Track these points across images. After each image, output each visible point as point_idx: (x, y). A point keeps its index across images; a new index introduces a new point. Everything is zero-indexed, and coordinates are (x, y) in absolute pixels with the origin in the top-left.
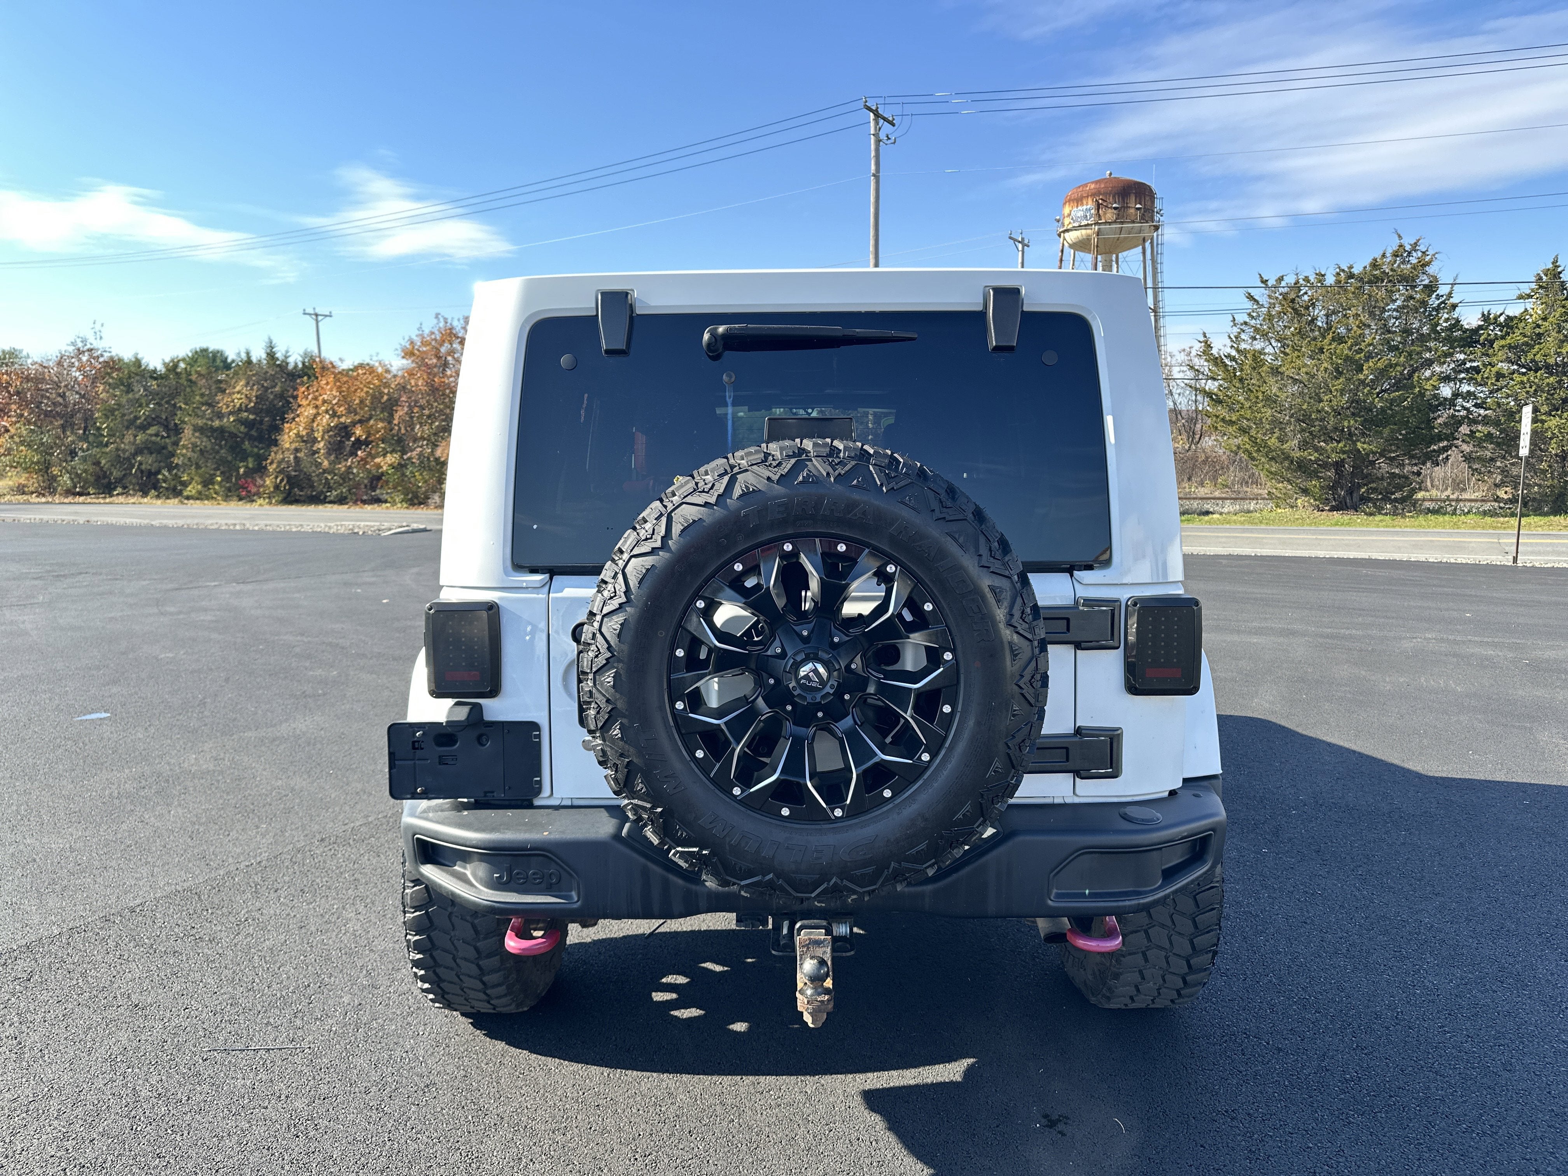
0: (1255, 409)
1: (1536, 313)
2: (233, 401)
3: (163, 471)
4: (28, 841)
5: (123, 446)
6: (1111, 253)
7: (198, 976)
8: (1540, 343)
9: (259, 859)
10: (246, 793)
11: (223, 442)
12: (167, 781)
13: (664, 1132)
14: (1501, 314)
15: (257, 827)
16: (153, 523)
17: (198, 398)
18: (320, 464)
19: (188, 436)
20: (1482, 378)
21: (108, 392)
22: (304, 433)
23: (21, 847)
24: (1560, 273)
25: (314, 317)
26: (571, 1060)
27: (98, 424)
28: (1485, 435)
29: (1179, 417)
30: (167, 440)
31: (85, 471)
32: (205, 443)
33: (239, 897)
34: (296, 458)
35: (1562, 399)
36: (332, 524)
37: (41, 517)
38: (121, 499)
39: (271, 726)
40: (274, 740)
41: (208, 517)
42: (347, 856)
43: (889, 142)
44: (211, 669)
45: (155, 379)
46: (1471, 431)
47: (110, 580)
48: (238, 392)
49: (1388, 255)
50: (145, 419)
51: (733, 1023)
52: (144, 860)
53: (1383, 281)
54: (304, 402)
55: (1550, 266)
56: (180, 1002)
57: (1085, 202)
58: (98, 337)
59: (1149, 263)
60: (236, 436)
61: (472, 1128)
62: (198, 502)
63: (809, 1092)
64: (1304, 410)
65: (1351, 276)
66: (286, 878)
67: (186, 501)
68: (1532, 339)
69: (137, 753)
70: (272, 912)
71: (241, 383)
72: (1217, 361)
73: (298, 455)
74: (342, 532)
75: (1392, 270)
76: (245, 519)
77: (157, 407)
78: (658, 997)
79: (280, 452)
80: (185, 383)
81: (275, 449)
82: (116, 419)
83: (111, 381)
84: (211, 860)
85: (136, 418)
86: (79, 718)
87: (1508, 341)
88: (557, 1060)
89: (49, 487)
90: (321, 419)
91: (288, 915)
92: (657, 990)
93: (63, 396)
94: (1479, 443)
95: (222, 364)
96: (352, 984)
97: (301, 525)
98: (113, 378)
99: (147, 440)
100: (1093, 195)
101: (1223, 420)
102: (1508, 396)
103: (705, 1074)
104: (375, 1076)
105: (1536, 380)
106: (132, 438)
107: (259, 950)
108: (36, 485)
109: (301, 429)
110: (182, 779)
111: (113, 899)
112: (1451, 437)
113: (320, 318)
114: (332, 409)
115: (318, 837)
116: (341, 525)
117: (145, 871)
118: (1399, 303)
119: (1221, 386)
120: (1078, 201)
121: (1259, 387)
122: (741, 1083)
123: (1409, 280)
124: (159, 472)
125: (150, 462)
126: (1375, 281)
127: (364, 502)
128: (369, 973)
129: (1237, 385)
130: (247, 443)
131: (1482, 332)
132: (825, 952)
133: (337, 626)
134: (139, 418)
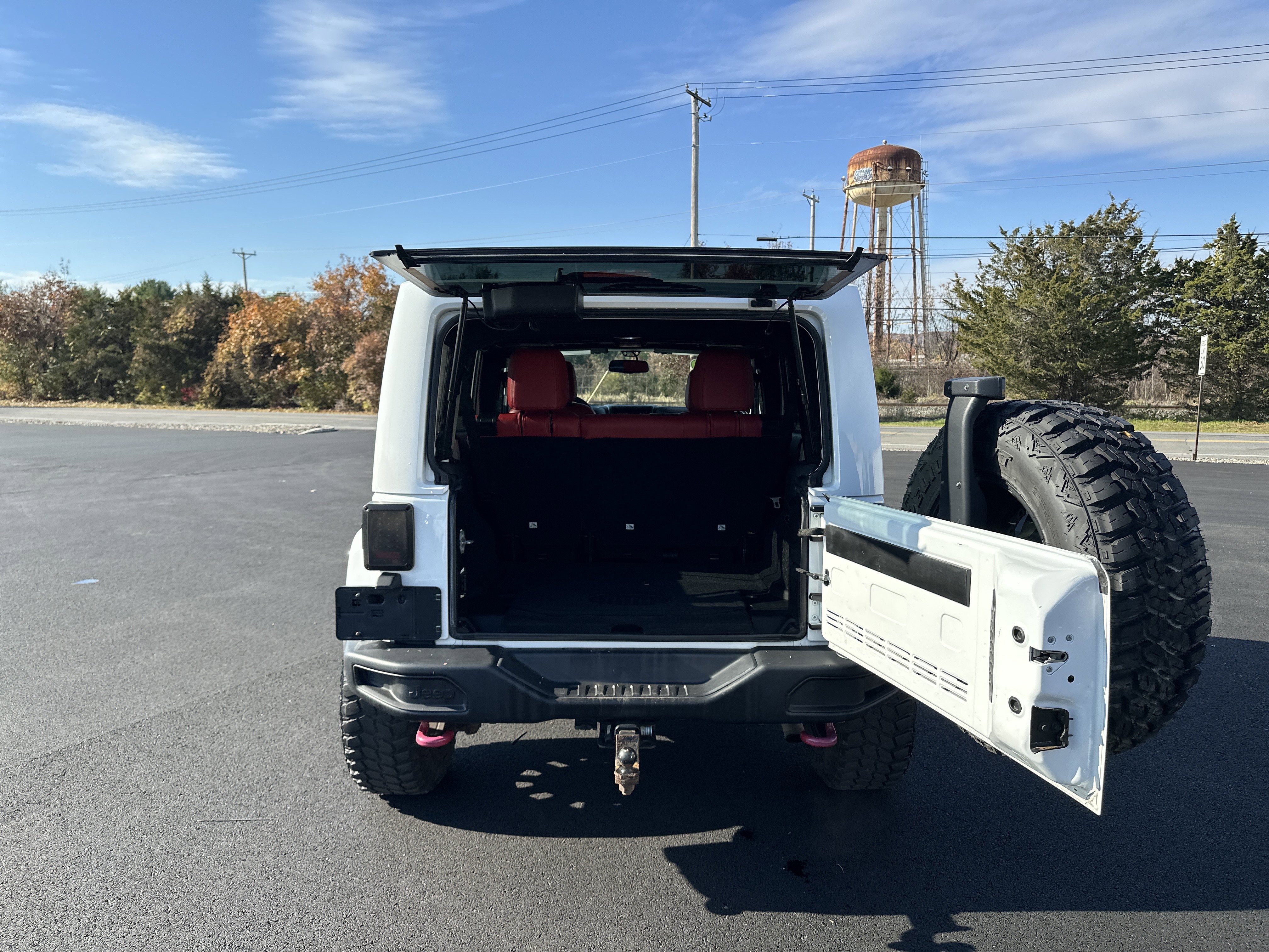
0: (997, 334)
1: (1219, 259)
2: (176, 324)
3: (118, 381)
4: (49, 676)
5: (86, 360)
6: (886, 206)
7: (187, 772)
8: (1220, 284)
9: (224, 689)
10: (210, 641)
11: (168, 358)
12: (149, 631)
13: (524, 874)
14: (1191, 260)
15: (221, 666)
16: (113, 423)
17: (147, 321)
18: (248, 375)
19: (139, 353)
20: (1176, 311)
21: (74, 317)
22: (234, 351)
23: (44, 681)
24: (1237, 228)
25: (242, 255)
26: (458, 827)
27: (66, 343)
28: (1178, 357)
29: (940, 339)
30: (123, 356)
31: (55, 380)
32: (154, 358)
33: (211, 717)
34: (227, 370)
35: (1238, 328)
36: (258, 425)
37: (21, 418)
38: (85, 403)
39: (225, 590)
40: (227, 600)
41: (158, 418)
42: (289, 686)
43: (706, 119)
44: (174, 545)
45: (112, 306)
46: (1167, 352)
47: (85, 471)
48: (180, 318)
49: (1103, 212)
50: (104, 339)
51: (574, 802)
52: (138, 690)
53: (1097, 234)
54: (233, 326)
55: (1229, 222)
56: (176, 790)
57: (865, 165)
58: (66, 271)
59: (916, 214)
60: (178, 352)
61: (390, 873)
62: (148, 406)
63: (626, 848)
64: (1035, 336)
65: (1072, 229)
66: (245, 703)
67: (138, 406)
68: (1214, 281)
69: (123, 610)
70: (237, 727)
71: (183, 310)
72: (966, 296)
73: (230, 368)
74: (266, 431)
75: (1106, 224)
76: (187, 421)
77: (114, 328)
78: (520, 785)
79: (215, 366)
80: (137, 310)
81: (210, 363)
82: (80, 339)
83: (76, 307)
84: (188, 690)
85: (98, 338)
86: (75, 584)
87: (1196, 282)
88: (449, 828)
89: (25, 393)
90: (248, 340)
91: (249, 729)
92: (520, 781)
93: (37, 320)
94: (1173, 363)
95: (165, 293)
96: (300, 778)
97: (233, 426)
98: (78, 305)
99: (106, 356)
100: (872, 159)
101: (972, 343)
102: (1196, 325)
103: (553, 836)
104: (320, 839)
105: (1218, 313)
106: (93, 354)
107: (230, 754)
108: (15, 392)
109: (232, 347)
110: (160, 630)
111: (119, 717)
112: (1152, 358)
113: (246, 256)
114: (257, 331)
115: (267, 673)
116: (266, 426)
117: (140, 697)
118: (1111, 251)
119: (970, 316)
120: (860, 164)
121: (1000, 317)
122: (578, 842)
123: (1118, 233)
124: (115, 382)
125: (109, 373)
126: (1091, 233)
127: (283, 406)
128: (311, 770)
129: (983, 315)
130: (187, 358)
131: (1175, 274)
132: (634, 745)
133: (269, 510)
134: (100, 338)
